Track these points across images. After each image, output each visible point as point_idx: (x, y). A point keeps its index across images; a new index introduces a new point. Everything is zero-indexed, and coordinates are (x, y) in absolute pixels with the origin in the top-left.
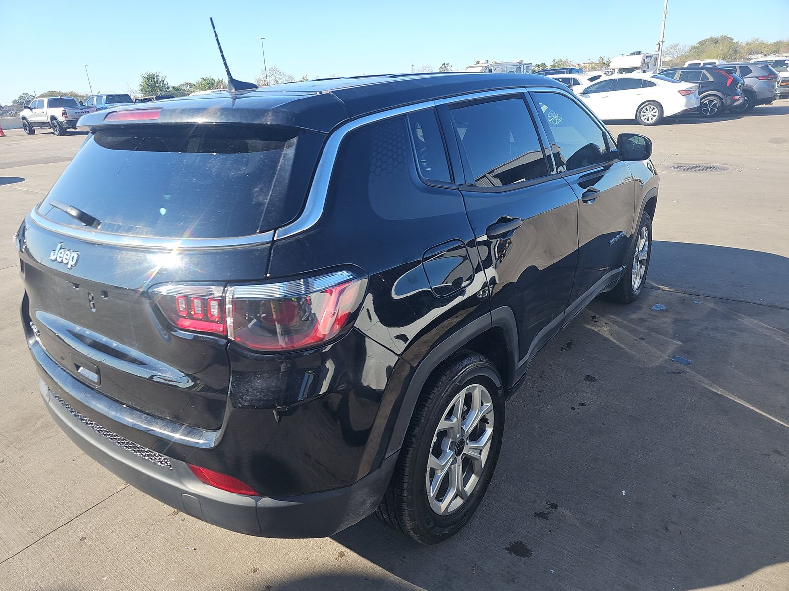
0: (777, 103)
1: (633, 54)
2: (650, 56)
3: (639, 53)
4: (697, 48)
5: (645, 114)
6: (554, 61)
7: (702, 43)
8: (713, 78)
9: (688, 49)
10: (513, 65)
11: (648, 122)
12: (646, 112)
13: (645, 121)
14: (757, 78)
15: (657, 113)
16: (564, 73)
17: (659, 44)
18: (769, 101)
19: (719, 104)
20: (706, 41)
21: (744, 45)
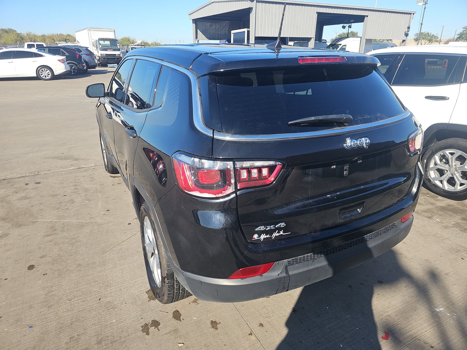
0: (98, 69)
5: (42, 73)
8: (69, 54)
11: (46, 78)
12: (43, 72)
13: (44, 78)
14: (86, 55)
15: (50, 73)
18: (94, 67)
19: (76, 68)
21: (26, 35)
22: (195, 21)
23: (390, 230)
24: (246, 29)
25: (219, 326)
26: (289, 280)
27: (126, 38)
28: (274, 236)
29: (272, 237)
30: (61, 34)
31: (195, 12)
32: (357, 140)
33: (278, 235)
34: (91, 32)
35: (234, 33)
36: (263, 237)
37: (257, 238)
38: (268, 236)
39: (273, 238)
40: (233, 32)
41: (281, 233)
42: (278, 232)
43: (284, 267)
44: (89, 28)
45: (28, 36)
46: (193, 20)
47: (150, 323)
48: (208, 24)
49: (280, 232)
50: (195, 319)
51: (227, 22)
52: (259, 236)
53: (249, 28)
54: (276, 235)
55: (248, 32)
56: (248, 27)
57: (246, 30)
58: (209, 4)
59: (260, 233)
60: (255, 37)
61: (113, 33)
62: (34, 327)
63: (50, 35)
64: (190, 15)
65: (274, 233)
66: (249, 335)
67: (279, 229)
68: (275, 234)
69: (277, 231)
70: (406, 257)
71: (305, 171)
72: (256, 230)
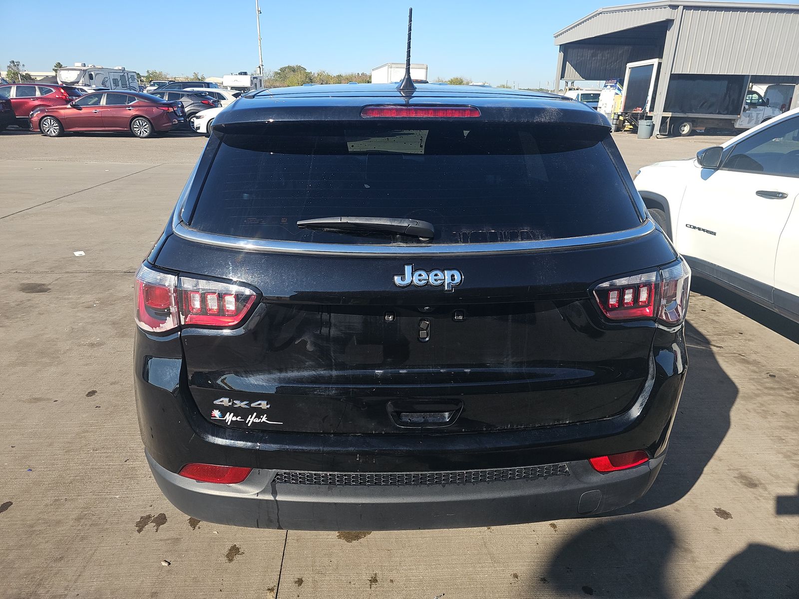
1: (241, 74)
2: (256, 78)
3: (245, 74)
4: (279, 74)
6: (148, 72)
7: (283, 70)
9: (271, 74)
10: (116, 72)
16: (202, 87)
17: (260, 67)
20: (285, 68)
21: (316, 75)
22: (566, 48)
23: (546, 478)
24: (658, 59)
25: (238, 558)
26: (278, 509)
27: (457, 79)
28: (249, 421)
29: (247, 422)
30: (363, 74)
31: (565, 32)
32: (428, 271)
33: (257, 421)
34: (392, 69)
35: (632, 68)
36: (229, 418)
37: (220, 417)
38: (238, 419)
39: (249, 425)
40: (629, 65)
41: (264, 419)
42: (258, 417)
43: (269, 482)
44: (390, 64)
45: (319, 76)
46: (560, 45)
47: (155, 517)
48: (588, 53)
49: (262, 417)
50: (214, 533)
51: (626, 48)
52: (223, 415)
53: (662, 58)
54: (254, 421)
55: (660, 64)
56: (660, 56)
57: (655, 62)
58: (593, 17)
59: (224, 410)
60: (671, 74)
61: (424, 71)
62: (34, 471)
63: (348, 75)
64: (555, 37)
65: (250, 416)
66: (269, 589)
67: (260, 412)
68: (252, 419)
69: (255, 414)
70: (694, 560)
71: (321, 317)
72: (215, 402)
